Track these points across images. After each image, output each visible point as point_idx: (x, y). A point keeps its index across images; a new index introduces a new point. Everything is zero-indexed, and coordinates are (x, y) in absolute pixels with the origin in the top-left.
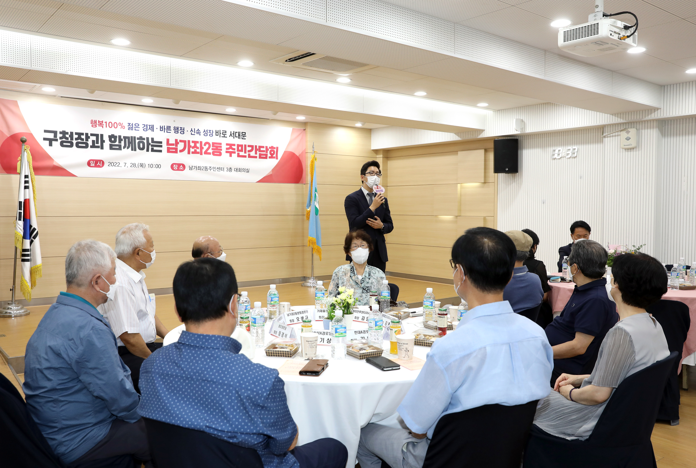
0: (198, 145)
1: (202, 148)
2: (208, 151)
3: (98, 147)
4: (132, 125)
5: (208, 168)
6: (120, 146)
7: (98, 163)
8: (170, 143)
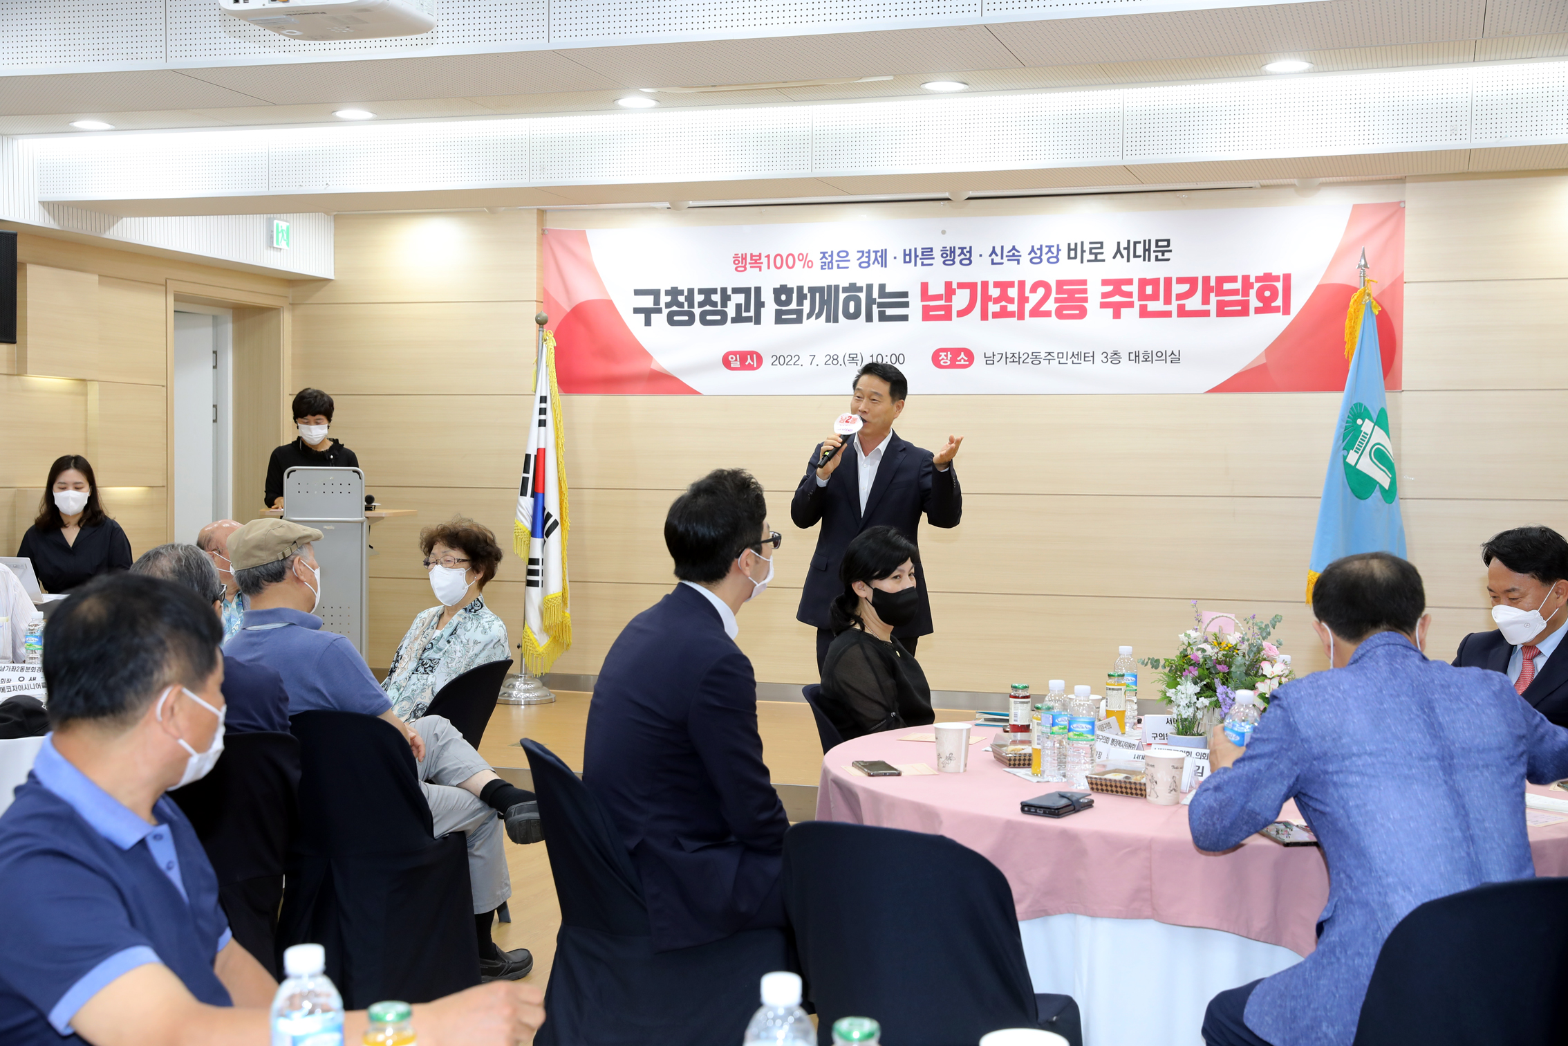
0: (1013, 292)
1: (1023, 299)
2: (1044, 308)
3: (748, 320)
4: (831, 256)
5: (1043, 355)
6: (799, 313)
7: (746, 360)
8: (931, 292)
